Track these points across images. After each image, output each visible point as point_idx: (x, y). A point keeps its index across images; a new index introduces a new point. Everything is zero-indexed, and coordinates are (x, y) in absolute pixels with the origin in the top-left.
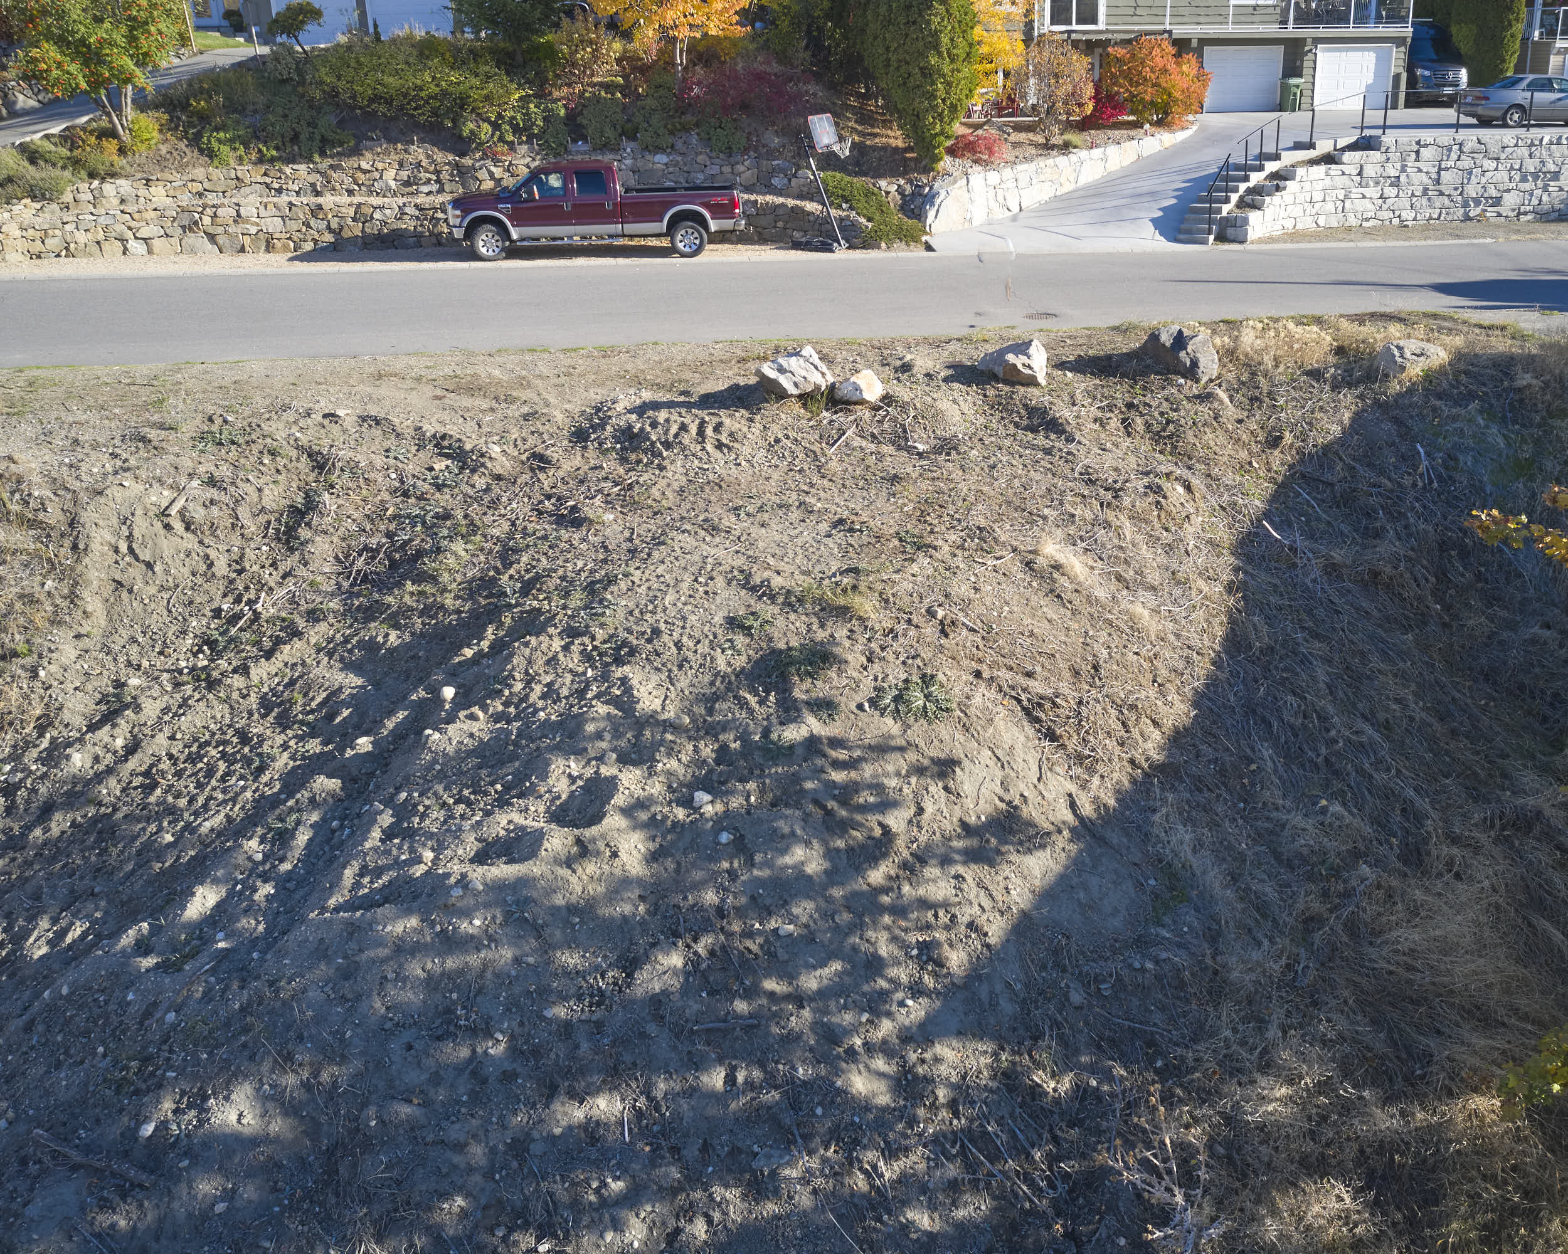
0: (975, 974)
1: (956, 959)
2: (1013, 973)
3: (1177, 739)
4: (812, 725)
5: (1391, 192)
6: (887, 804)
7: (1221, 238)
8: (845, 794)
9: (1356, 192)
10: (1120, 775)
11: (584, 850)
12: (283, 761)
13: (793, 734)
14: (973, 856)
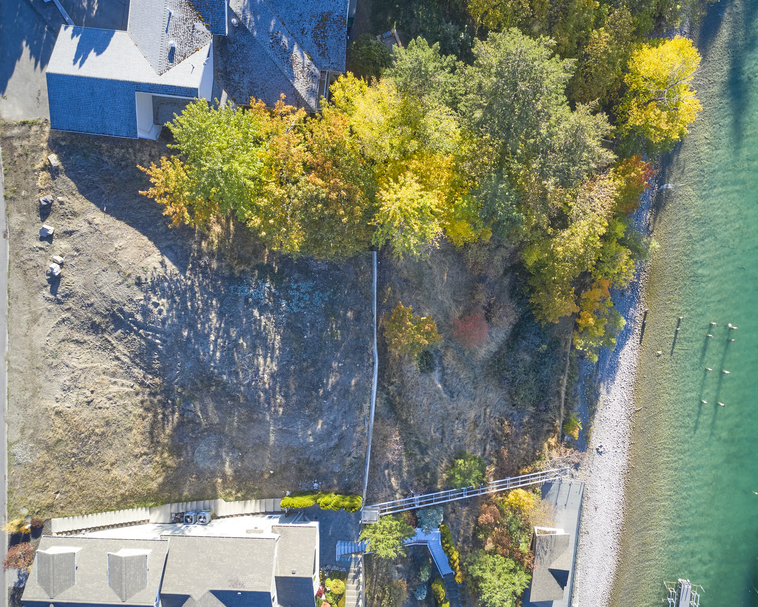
0: (179, 270)
1: (177, 272)
2: (179, 267)
6: (159, 275)
8: (158, 279)
11: (162, 305)
14: (165, 267)
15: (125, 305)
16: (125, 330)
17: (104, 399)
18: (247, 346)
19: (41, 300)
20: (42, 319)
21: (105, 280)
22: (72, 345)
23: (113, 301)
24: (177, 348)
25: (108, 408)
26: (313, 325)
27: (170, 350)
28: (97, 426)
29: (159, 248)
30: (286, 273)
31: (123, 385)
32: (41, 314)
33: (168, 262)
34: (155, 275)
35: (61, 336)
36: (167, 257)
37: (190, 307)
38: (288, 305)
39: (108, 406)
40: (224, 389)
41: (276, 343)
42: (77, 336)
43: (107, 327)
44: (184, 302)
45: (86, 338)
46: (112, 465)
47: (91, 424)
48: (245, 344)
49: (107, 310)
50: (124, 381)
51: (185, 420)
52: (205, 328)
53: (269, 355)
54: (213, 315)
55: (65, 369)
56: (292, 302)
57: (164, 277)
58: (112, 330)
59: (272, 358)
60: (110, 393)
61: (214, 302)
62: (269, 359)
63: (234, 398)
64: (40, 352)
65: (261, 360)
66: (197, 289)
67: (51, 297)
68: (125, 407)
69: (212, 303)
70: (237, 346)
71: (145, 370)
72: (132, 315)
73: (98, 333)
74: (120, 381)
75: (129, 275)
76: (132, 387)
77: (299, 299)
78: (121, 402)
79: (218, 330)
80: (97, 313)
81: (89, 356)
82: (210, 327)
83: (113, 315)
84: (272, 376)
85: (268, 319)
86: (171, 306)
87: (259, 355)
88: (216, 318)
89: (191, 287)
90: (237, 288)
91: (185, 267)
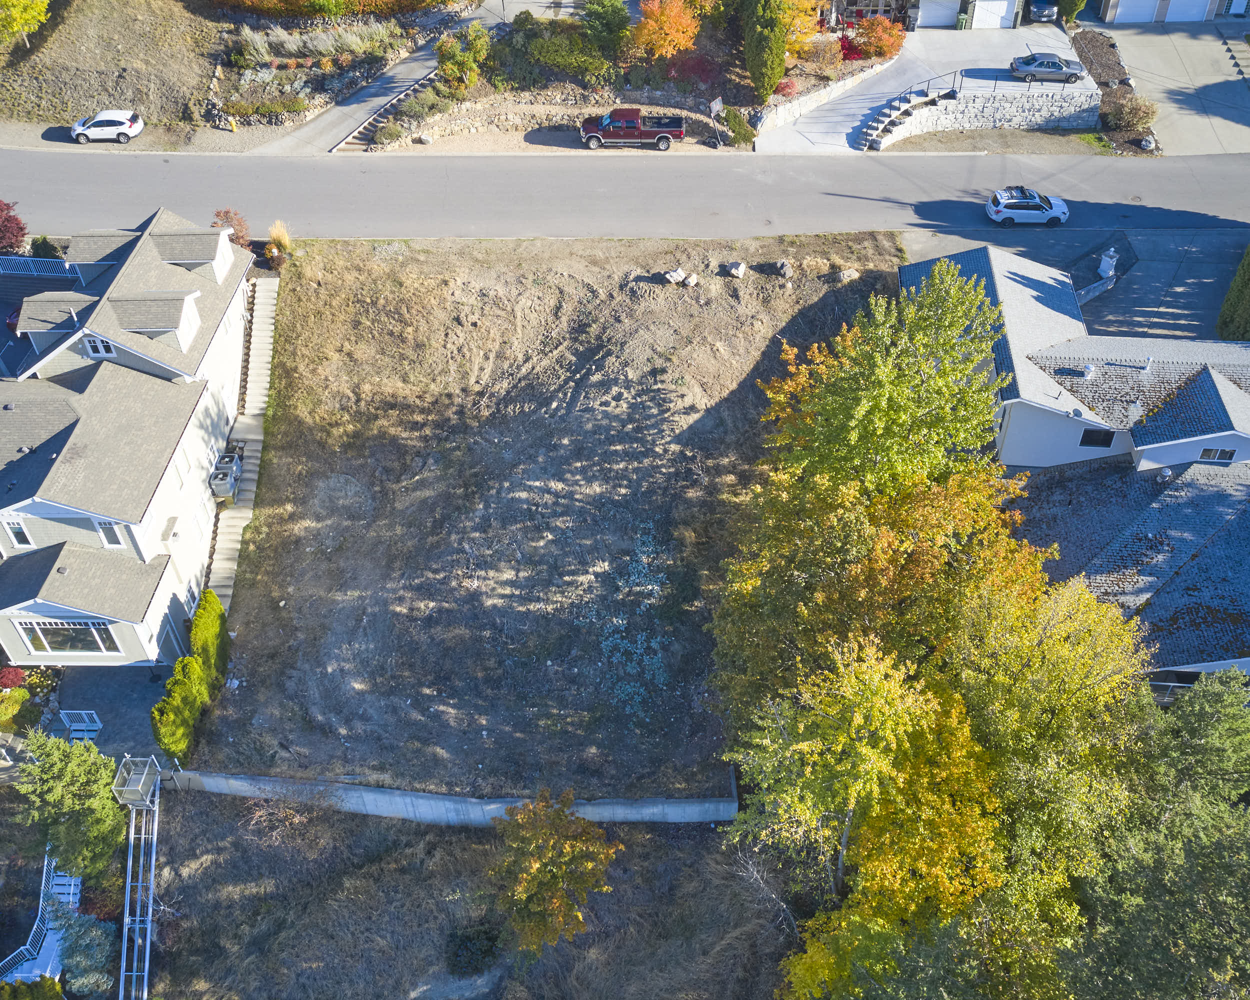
0: (680, 434)
1: (677, 431)
2: (686, 435)
3: (732, 393)
4: (659, 386)
5: (959, 116)
6: (671, 401)
7: (871, 148)
8: (664, 400)
9: (943, 117)
10: (717, 400)
11: (617, 406)
12: (563, 377)
13: (655, 387)
14: (684, 413)
15: (618, 357)
16: (575, 364)
17: (461, 340)
18: (537, 547)
19: (626, 268)
20: (596, 269)
21: (660, 333)
22: (553, 302)
23: (623, 344)
24: (539, 434)
25: (445, 347)
26: (573, 680)
27: (539, 424)
28: (416, 330)
29: (718, 405)
30: (683, 628)
31: (482, 369)
32: (604, 269)
33: (695, 417)
34: (672, 396)
35: (569, 289)
36: (703, 417)
37: (613, 448)
38: (617, 630)
39: (448, 346)
40: (458, 508)
41: (538, 606)
42: (568, 308)
43: (581, 343)
44: (622, 438)
45: (564, 319)
46: (349, 355)
47: (423, 322)
48: (542, 543)
49: (609, 340)
50: (488, 371)
51: (408, 458)
52: (573, 474)
53: (517, 593)
54: (598, 490)
55: (515, 292)
56: (623, 638)
57: (669, 410)
58: (576, 349)
59: (512, 596)
60: (470, 350)
61: (623, 491)
62: (508, 591)
63: (438, 525)
64: (544, 267)
65: (509, 575)
66: (647, 462)
67: (631, 277)
68: (445, 372)
69: (620, 486)
70: (538, 530)
71: (504, 398)
72: (600, 368)
73: (571, 333)
74: (489, 367)
75: (670, 360)
76: (477, 382)
77: (628, 654)
78: (453, 367)
79: (570, 495)
80: (604, 329)
81: (535, 323)
82: (576, 483)
83: (600, 347)
84: (475, 596)
85: (590, 589)
86: (617, 417)
87: (518, 571)
88: (592, 493)
89: (649, 452)
90: (649, 534)
91: (685, 445)
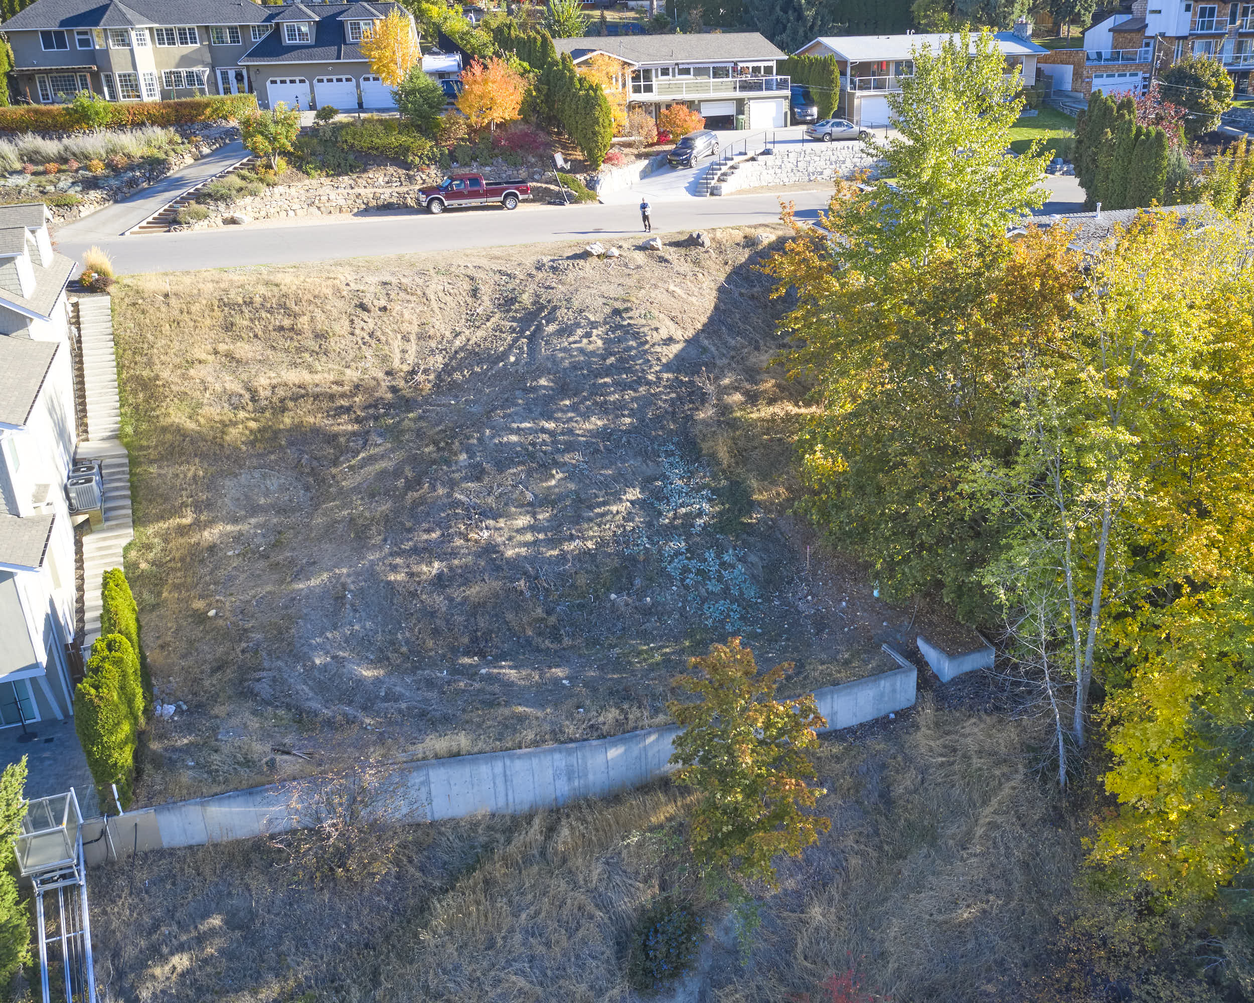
0: (668, 363)
1: (664, 361)
2: (675, 363)
3: (705, 325)
4: (628, 321)
6: (646, 335)
7: (712, 194)
8: (638, 333)
10: (693, 331)
11: (590, 343)
12: (509, 338)
13: (625, 323)
14: (665, 344)
15: (568, 309)
16: (518, 327)
17: (371, 326)
18: (549, 488)
19: (534, 257)
20: (502, 261)
21: (603, 288)
22: (466, 287)
23: (568, 300)
24: (506, 382)
25: (352, 334)
26: (647, 612)
27: (500, 376)
28: (312, 319)
29: (696, 336)
30: (752, 540)
32: (510, 260)
33: (675, 348)
34: (646, 330)
35: (480, 276)
36: (686, 347)
37: (601, 381)
38: (678, 553)
39: (357, 332)
41: (574, 545)
42: (486, 290)
43: (516, 311)
44: (607, 371)
45: (486, 298)
46: (228, 355)
47: (318, 312)
48: (553, 482)
49: (549, 301)
50: (412, 352)
51: (341, 441)
52: (564, 412)
53: (541, 536)
54: (600, 423)
55: (420, 281)
56: (689, 559)
57: (647, 342)
58: (512, 317)
59: (535, 543)
60: (384, 333)
61: (627, 420)
62: (529, 537)
64: (444, 263)
65: (522, 521)
66: (642, 390)
67: (545, 261)
68: (360, 358)
69: (624, 416)
70: (545, 469)
71: (444, 368)
72: (552, 320)
73: (499, 307)
74: (412, 348)
75: (628, 301)
76: (403, 363)
77: (702, 573)
79: (569, 432)
80: (538, 296)
81: (453, 304)
82: (570, 420)
83: (542, 308)
84: (489, 548)
85: (629, 517)
86: (593, 353)
87: (534, 515)
88: (592, 427)
89: (642, 380)
90: (673, 455)
91: (678, 371)
